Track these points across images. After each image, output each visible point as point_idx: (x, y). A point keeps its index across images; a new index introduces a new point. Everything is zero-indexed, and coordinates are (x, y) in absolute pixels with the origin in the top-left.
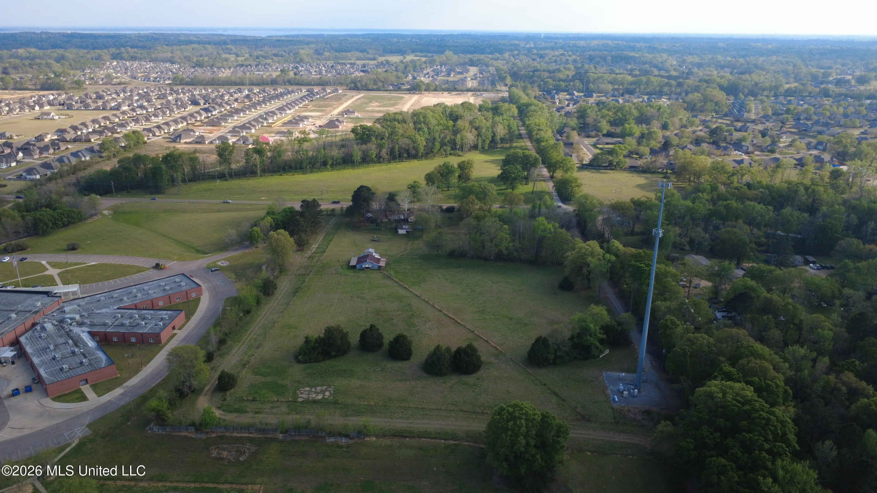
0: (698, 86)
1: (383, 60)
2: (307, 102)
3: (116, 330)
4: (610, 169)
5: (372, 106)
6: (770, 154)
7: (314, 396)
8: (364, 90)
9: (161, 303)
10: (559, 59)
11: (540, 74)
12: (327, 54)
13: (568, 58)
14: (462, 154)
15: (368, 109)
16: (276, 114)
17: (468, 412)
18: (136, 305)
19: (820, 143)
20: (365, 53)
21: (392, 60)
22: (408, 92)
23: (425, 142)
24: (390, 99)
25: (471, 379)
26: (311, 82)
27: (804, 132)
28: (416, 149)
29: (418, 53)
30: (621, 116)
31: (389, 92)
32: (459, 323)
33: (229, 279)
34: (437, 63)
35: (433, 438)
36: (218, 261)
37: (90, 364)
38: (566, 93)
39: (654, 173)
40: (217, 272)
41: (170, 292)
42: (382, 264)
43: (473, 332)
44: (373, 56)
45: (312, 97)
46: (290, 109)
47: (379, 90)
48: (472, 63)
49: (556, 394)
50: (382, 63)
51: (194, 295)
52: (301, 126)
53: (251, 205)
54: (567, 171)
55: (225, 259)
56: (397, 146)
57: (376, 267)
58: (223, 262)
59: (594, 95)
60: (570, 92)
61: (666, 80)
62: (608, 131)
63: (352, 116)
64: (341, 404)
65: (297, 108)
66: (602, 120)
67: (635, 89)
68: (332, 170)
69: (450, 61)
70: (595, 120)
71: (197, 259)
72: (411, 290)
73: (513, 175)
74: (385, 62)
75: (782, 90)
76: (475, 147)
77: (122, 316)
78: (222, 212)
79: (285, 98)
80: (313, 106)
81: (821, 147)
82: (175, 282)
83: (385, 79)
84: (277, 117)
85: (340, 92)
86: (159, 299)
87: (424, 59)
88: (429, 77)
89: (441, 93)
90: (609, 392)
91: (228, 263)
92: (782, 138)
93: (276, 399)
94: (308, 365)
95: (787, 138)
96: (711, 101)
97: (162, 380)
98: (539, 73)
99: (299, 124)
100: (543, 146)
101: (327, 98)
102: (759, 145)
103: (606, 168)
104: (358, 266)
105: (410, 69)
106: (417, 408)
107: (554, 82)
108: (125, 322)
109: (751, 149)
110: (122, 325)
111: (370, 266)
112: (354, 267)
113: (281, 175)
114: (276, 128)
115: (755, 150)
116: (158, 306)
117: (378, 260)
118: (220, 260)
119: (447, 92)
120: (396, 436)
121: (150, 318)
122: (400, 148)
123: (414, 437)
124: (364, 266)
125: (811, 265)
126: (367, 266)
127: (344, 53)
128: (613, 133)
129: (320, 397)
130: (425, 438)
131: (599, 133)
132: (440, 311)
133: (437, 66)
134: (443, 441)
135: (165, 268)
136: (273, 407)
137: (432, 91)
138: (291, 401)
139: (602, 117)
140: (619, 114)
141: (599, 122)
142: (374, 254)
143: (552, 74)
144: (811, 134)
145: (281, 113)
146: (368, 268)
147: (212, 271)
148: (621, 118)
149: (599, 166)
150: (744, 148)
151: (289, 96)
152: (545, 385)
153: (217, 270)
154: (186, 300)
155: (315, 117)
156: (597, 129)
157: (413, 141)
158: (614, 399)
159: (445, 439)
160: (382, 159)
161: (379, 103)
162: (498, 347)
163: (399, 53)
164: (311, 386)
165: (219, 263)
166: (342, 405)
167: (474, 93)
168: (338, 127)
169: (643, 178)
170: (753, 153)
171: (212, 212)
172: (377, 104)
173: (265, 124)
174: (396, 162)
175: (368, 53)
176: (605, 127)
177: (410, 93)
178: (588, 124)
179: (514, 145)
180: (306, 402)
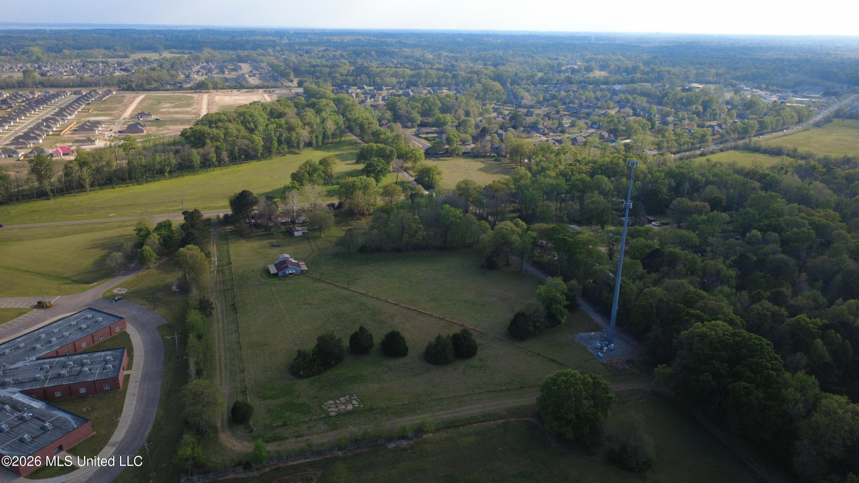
0: (470, 78)
1: (140, 57)
2: (84, 106)
3: (56, 384)
4: (447, 157)
5: (165, 108)
6: (561, 134)
7: (344, 407)
8: (141, 90)
9: (84, 345)
10: (326, 55)
11: (321, 70)
12: (66, 52)
13: (334, 53)
14: (299, 152)
15: (162, 110)
16: (59, 121)
17: (495, 391)
18: (57, 352)
19: (594, 123)
20: (112, 50)
21: (150, 58)
22: (194, 91)
23: (262, 142)
24: (180, 99)
25: (475, 361)
26: (69, 83)
27: (575, 114)
28: (255, 150)
29: (174, 50)
30: (427, 107)
31: (173, 92)
32: (424, 313)
33: (144, 307)
34: (202, 60)
35: (483, 422)
36: (113, 289)
37: (55, 427)
38: (356, 88)
39: (484, 157)
40: (122, 301)
41: (90, 331)
42: (304, 268)
43: (443, 319)
44: (124, 54)
45: (87, 100)
46: (70, 114)
47: (158, 90)
48: (241, 60)
49: (555, 361)
50: (139, 60)
51: (117, 330)
52: (97, 132)
53: (102, 223)
54: (415, 161)
55: (121, 286)
56: (237, 147)
57: (299, 272)
58: (119, 289)
59: (384, 88)
60: (361, 86)
61: (442, 73)
62: (421, 122)
63: (149, 119)
64: (377, 409)
65: (76, 113)
66: (413, 111)
67: (417, 82)
68: (171, 178)
69: (216, 58)
70: (407, 112)
71: (84, 290)
72: (352, 289)
73: (379, 168)
74: (142, 60)
75: (536, 78)
76: (309, 145)
77: (51, 367)
78: (70, 235)
79: (53, 102)
80: (94, 110)
81: (596, 126)
82: (86, 318)
83: (158, 78)
84: (60, 125)
85: (114, 93)
86: (81, 340)
87: (186, 56)
88: (202, 75)
89: (230, 90)
90: (590, 350)
91: (126, 290)
92: (563, 120)
93: (307, 419)
94: (312, 378)
95: (566, 120)
96: (490, 90)
97: (154, 427)
98: (320, 68)
99: (95, 131)
100: (383, 139)
101: (105, 101)
102: (549, 127)
103: (442, 155)
104: (280, 274)
105: (178, 66)
106: (449, 397)
107: (342, 77)
108: (64, 372)
109: (546, 131)
110: (59, 376)
111: (294, 271)
112: (276, 275)
113: (113, 188)
114: (66, 136)
115: (550, 132)
116: (81, 348)
117: (298, 265)
118: (115, 287)
119: (237, 90)
120: (449, 427)
121: (90, 363)
122: (240, 149)
123: (465, 425)
124: (287, 272)
125: (653, 223)
126: (291, 272)
127: (87, 51)
128: (427, 123)
129: (350, 407)
130: (475, 423)
131: (415, 124)
132: (396, 305)
133: (203, 63)
134: (492, 422)
135: (51, 306)
136: (310, 428)
137: (220, 89)
138: (325, 417)
139: (412, 108)
140: (426, 105)
141: (411, 114)
142: (290, 259)
143: (333, 69)
144: (582, 115)
145: (63, 119)
146: (291, 274)
147: (115, 301)
148: (427, 109)
149: (437, 154)
150: (541, 130)
151: (56, 100)
152: (539, 354)
153: (121, 299)
154: (110, 337)
155: (106, 122)
156: (412, 120)
157: (251, 141)
158: (599, 356)
159: (493, 420)
160: (223, 163)
161: (171, 103)
162: (476, 329)
163: (150, 49)
164: (333, 399)
165: (115, 291)
166: (379, 410)
167: (265, 90)
168: (142, 131)
169: (479, 162)
170: (548, 134)
171: (58, 237)
172: (169, 105)
173: (51, 133)
174: (237, 164)
175: (115, 50)
176: (419, 119)
177: (195, 92)
178: (401, 116)
179: (343, 139)
180: (339, 415)
